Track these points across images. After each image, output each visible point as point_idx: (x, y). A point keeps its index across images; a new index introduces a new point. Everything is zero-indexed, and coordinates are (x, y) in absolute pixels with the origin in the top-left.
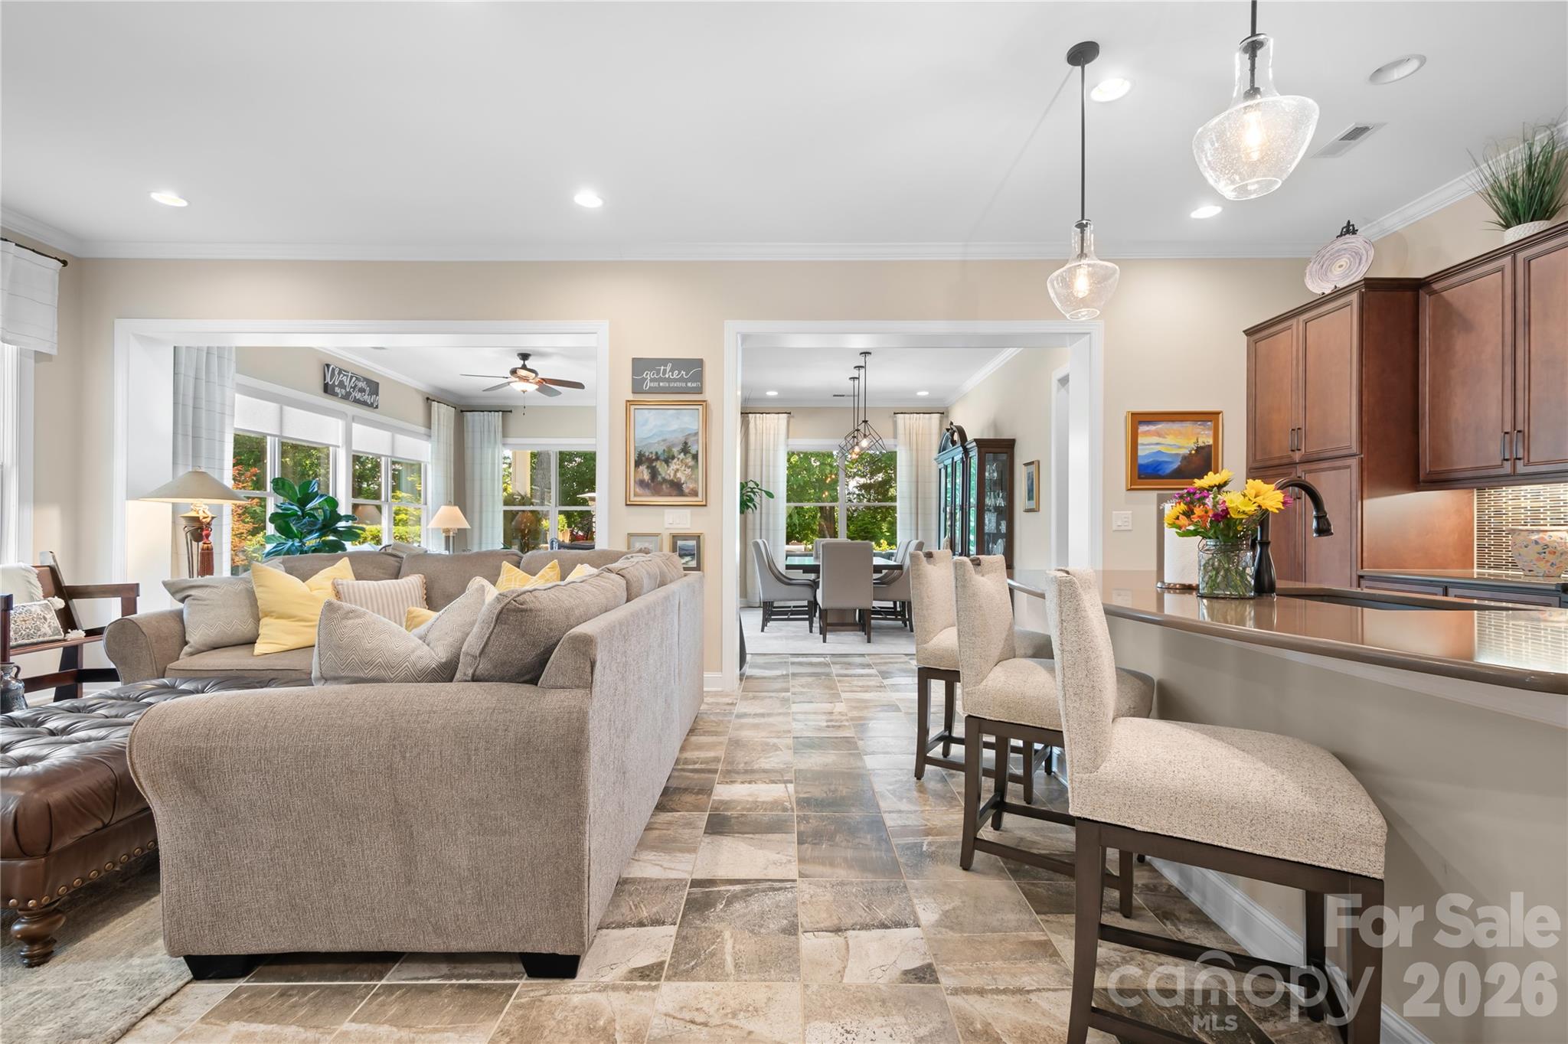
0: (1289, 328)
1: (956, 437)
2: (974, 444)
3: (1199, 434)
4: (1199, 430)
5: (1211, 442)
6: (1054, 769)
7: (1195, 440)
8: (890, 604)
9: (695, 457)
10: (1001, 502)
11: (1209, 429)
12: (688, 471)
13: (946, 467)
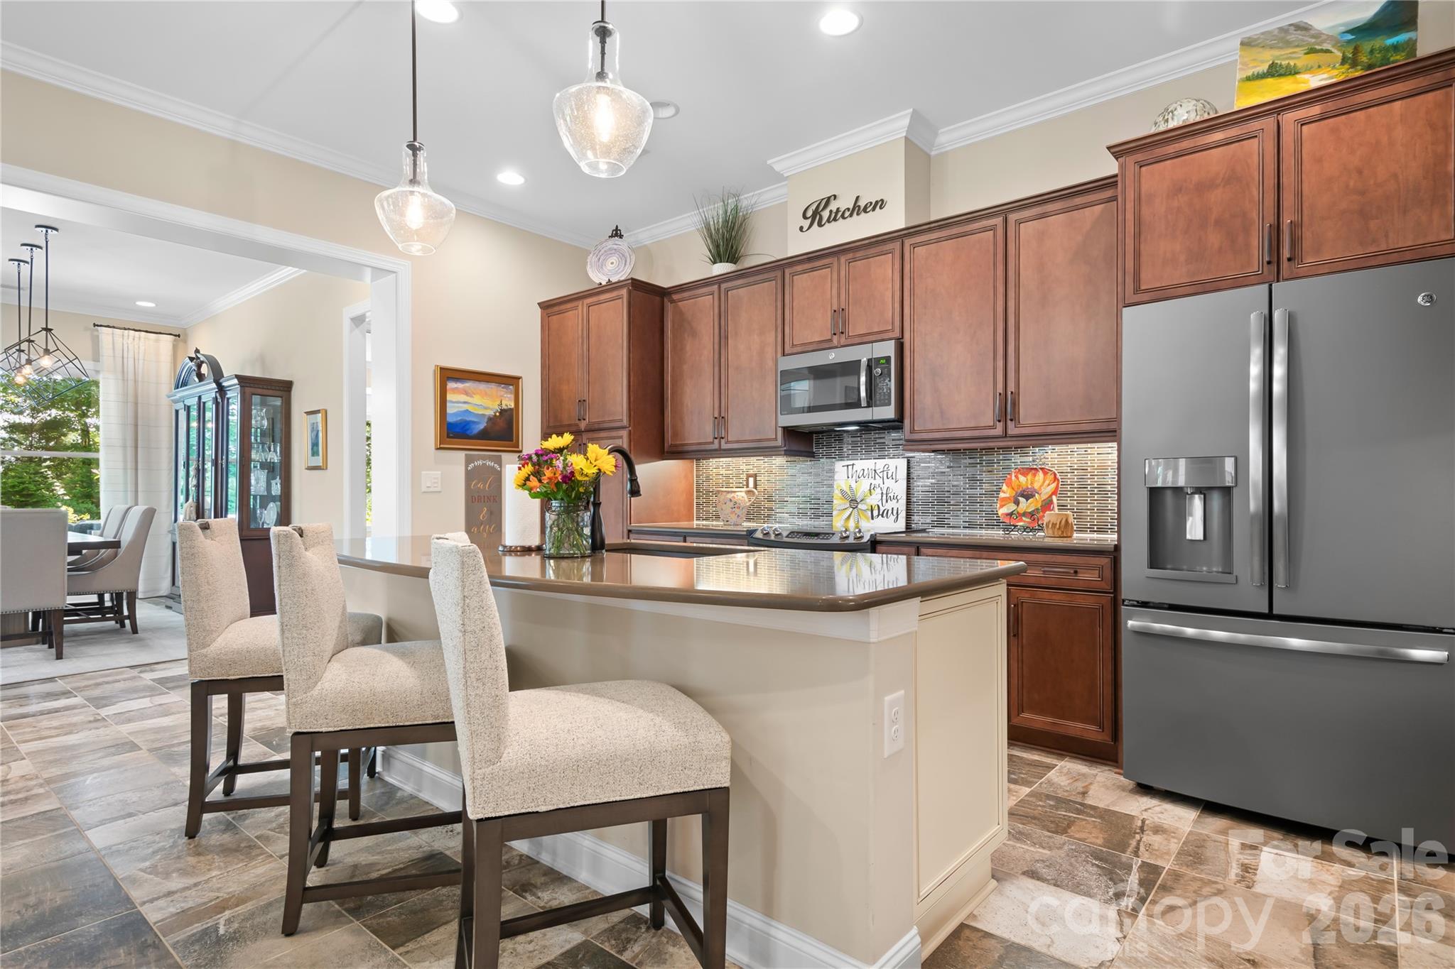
0: (576, 308)
1: (205, 369)
2: (235, 381)
3: (502, 396)
4: (503, 393)
5: (512, 406)
6: (378, 768)
7: (498, 403)
8: (94, 598)
10: (274, 457)
11: (511, 393)
13: (188, 409)
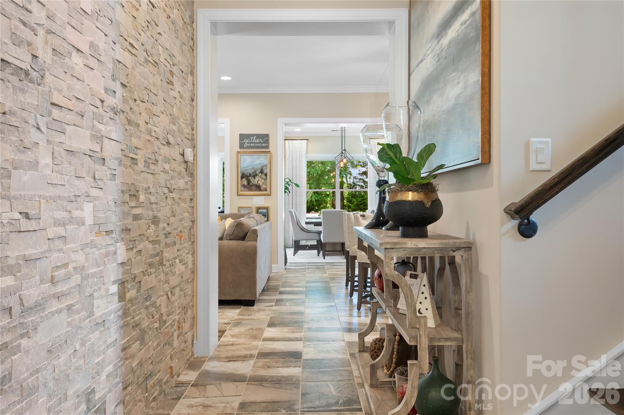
9: (266, 175)
12: (263, 181)
